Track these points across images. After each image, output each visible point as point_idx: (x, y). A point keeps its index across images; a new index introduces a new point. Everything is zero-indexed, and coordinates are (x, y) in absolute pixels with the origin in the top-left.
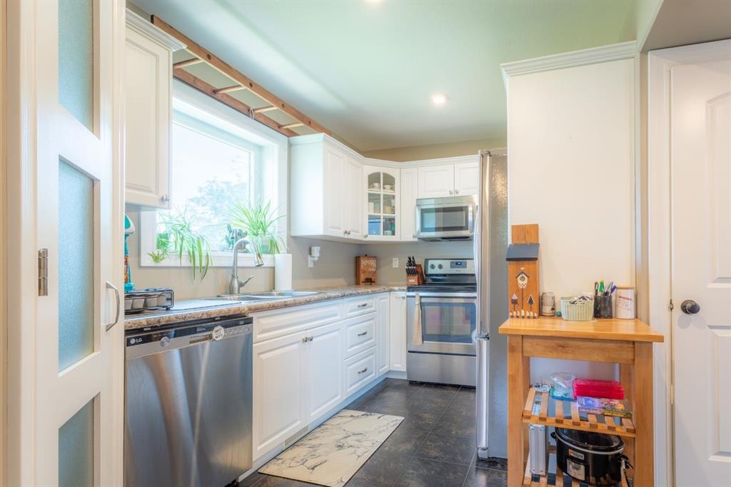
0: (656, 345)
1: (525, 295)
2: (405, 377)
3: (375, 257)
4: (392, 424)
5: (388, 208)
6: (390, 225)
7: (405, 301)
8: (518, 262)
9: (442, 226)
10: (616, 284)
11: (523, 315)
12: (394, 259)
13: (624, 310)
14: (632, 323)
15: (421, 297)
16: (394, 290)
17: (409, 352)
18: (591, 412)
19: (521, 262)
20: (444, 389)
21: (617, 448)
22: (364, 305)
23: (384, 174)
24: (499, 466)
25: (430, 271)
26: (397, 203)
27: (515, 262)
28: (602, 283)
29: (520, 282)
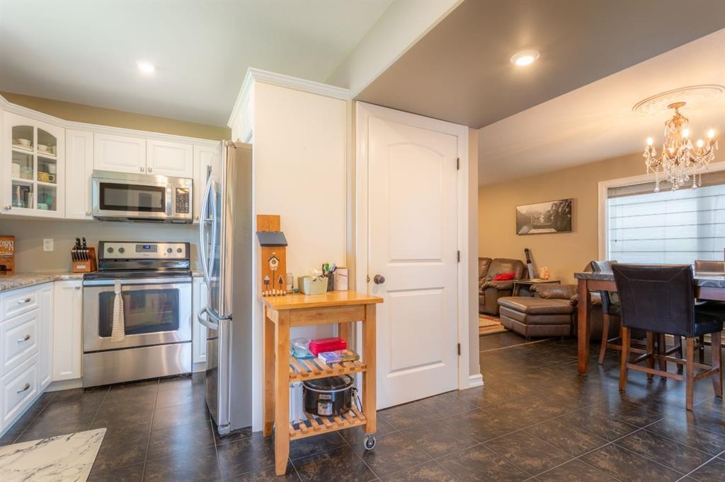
0: (378, 305)
1: (275, 276)
2: (79, 385)
3: (13, 237)
4: (94, 439)
5: (45, 175)
6: (47, 197)
7: (80, 291)
8: (270, 248)
9: (137, 206)
10: (337, 266)
11: (274, 293)
12: (45, 240)
13: (342, 284)
14: (346, 293)
15: (122, 285)
16: (62, 280)
17: (85, 353)
18: (334, 361)
19: (273, 248)
20: (140, 386)
21: (349, 385)
22: (28, 301)
23: (39, 129)
24: (242, 436)
25: (107, 255)
26: (59, 169)
27: (267, 248)
28: (328, 265)
29: (272, 265)
